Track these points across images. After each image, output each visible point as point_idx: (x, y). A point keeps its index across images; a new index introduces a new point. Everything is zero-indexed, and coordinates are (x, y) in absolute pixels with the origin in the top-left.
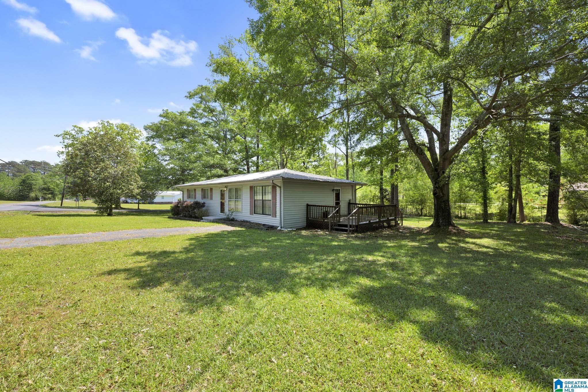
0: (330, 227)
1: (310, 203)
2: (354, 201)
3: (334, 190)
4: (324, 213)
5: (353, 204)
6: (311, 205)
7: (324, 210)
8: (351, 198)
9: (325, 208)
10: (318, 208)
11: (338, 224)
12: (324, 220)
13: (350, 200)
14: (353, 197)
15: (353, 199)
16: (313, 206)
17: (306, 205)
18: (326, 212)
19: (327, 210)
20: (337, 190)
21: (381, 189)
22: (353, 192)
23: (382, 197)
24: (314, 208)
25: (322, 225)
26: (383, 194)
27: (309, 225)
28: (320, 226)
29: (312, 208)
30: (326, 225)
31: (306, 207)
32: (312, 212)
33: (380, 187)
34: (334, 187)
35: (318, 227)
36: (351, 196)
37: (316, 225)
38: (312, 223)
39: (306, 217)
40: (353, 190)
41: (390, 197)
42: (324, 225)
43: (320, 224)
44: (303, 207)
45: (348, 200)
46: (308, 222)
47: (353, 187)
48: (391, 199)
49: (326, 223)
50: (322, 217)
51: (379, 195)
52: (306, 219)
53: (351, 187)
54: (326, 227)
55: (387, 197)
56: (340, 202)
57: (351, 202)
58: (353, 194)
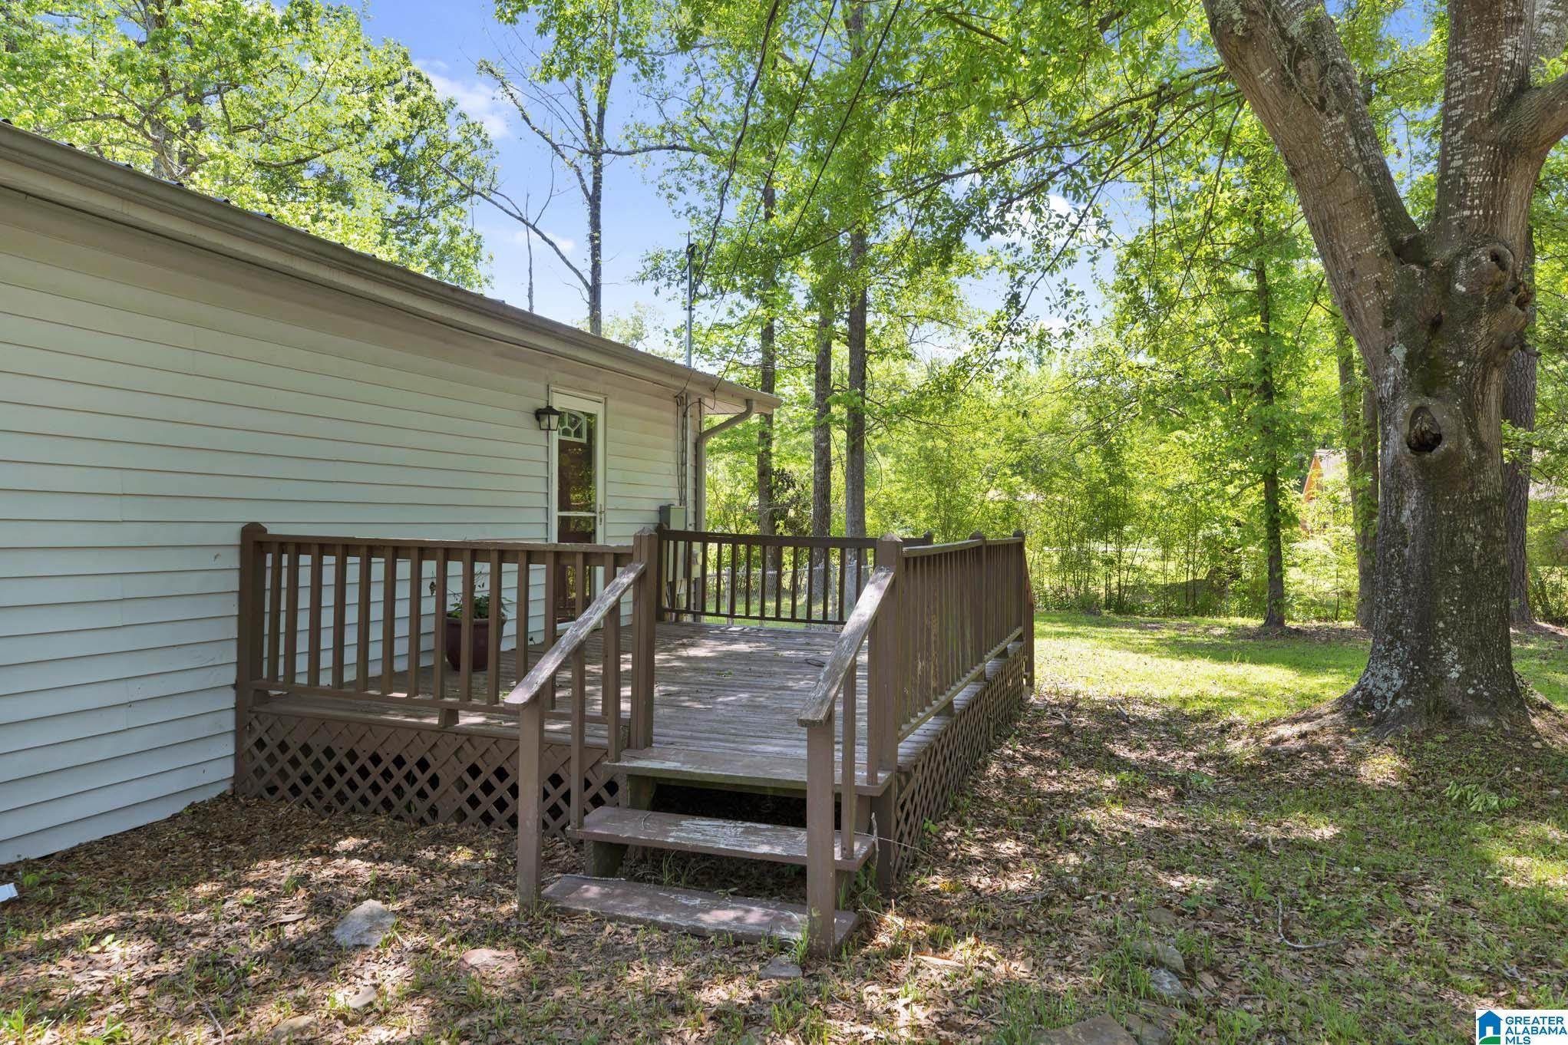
0: (529, 808)
1: (281, 523)
2: (691, 520)
3: (549, 411)
4: (450, 625)
5: (689, 537)
6: (300, 545)
7: (455, 586)
8: (671, 495)
9: (470, 578)
10: (404, 568)
11: (639, 779)
12: (451, 715)
13: (664, 511)
14: (682, 487)
15: (683, 500)
16: (322, 547)
17: (233, 536)
18: (479, 609)
19: (483, 589)
20: (575, 419)
21: (765, 471)
22: (684, 451)
23: (772, 513)
24: (329, 576)
25: (423, 779)
26: (771, 496)
27: (271, 772)
28: (398, 790)
29: (305, 577)
30: (474, 771)
31: (233, 560)
32: (303, 622)
33: (761, 460)
34: (552, 388)
35: (375, 800)
36: (674, 480)
37: (352, 770)
38: (306, 750)
39: (230, 675)
40: (684, 439)
41: (811, 512)
42: (446, 780)
43: (399, 762)
44: (206, 560)
45: (655, 506)
46: (260, 744)
47: (685, 416)
48: (814, 523)
49: (471, 756)
50: (425, 662)
51: (754, 501)
52: (229, 700)
53: (669, 414)
54: (474, 802)
55: (792, 513)
56: (595, 518)
57: (676, 525)
58: (684, 464)
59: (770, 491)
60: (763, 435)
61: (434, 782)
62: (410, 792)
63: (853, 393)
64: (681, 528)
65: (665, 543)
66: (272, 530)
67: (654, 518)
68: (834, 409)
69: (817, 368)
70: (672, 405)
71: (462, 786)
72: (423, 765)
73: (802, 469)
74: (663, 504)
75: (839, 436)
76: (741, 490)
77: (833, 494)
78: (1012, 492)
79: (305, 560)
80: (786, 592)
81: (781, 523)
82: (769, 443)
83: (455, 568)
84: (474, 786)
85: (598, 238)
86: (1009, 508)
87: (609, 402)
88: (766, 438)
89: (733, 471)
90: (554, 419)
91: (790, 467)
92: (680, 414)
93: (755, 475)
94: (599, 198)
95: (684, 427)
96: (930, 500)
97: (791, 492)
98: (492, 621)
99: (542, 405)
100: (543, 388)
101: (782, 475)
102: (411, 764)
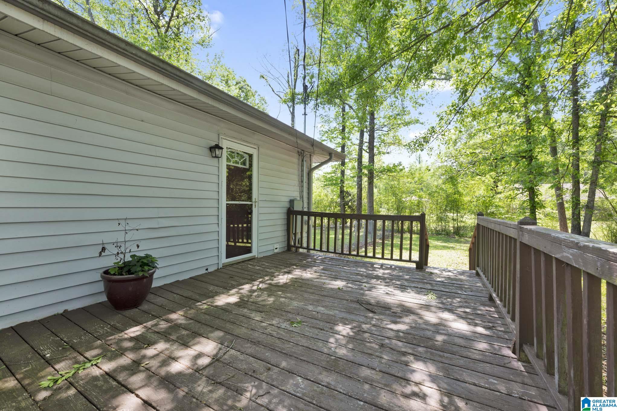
2: (306, 205)
3: (220, 148)
5: (302, 213)
8: (296, 194)
13: (292, 202)
14: (302, 192)
15: (302, 197)
20: (241, 156)
21: (342, 191)
22: (302, 176)
23: (344, 204)
26: (344, 199)
33: (341, 188)
34: (221, 136)
36: (297, 188)
40: (302, 171)
41: (356, 203)
45: (287, 199)
47: (303, 161)
48: (357, 207)
51: (339, 200)
53: (295, 159)
55: (350, 204)
56: (252, 205)
57: (298, 207)
58: (302, 182)
59: (344, 197)
60: (341, 180)
63: (370, 165)
64: (300, 209)
65: (291, 216)
67: (287, 205)
68: (363, 170)
69: (358, 159)
70: (296, 155)
73: (354, 191)
74: (292, 198)
75: (365, 180)
76: (335, 197)
77: (363, 198)
78: (420, 197)
80: (347, 227)
81: (347, 206)
82: (343, 183)
85: (294, 124)
86: (419, 202)
87: (261, 149)
88: (342, 181)
89: (333, 191)
90: (223, 154)
91: (349, 190)
92: (300, 160)
93: (339, 193)
94: (294, 113)
95: (302, 166)
96: (393, 200)
97: (350, 197)
99: (213, 144)
100: (216, 136)
101: (347, 192)
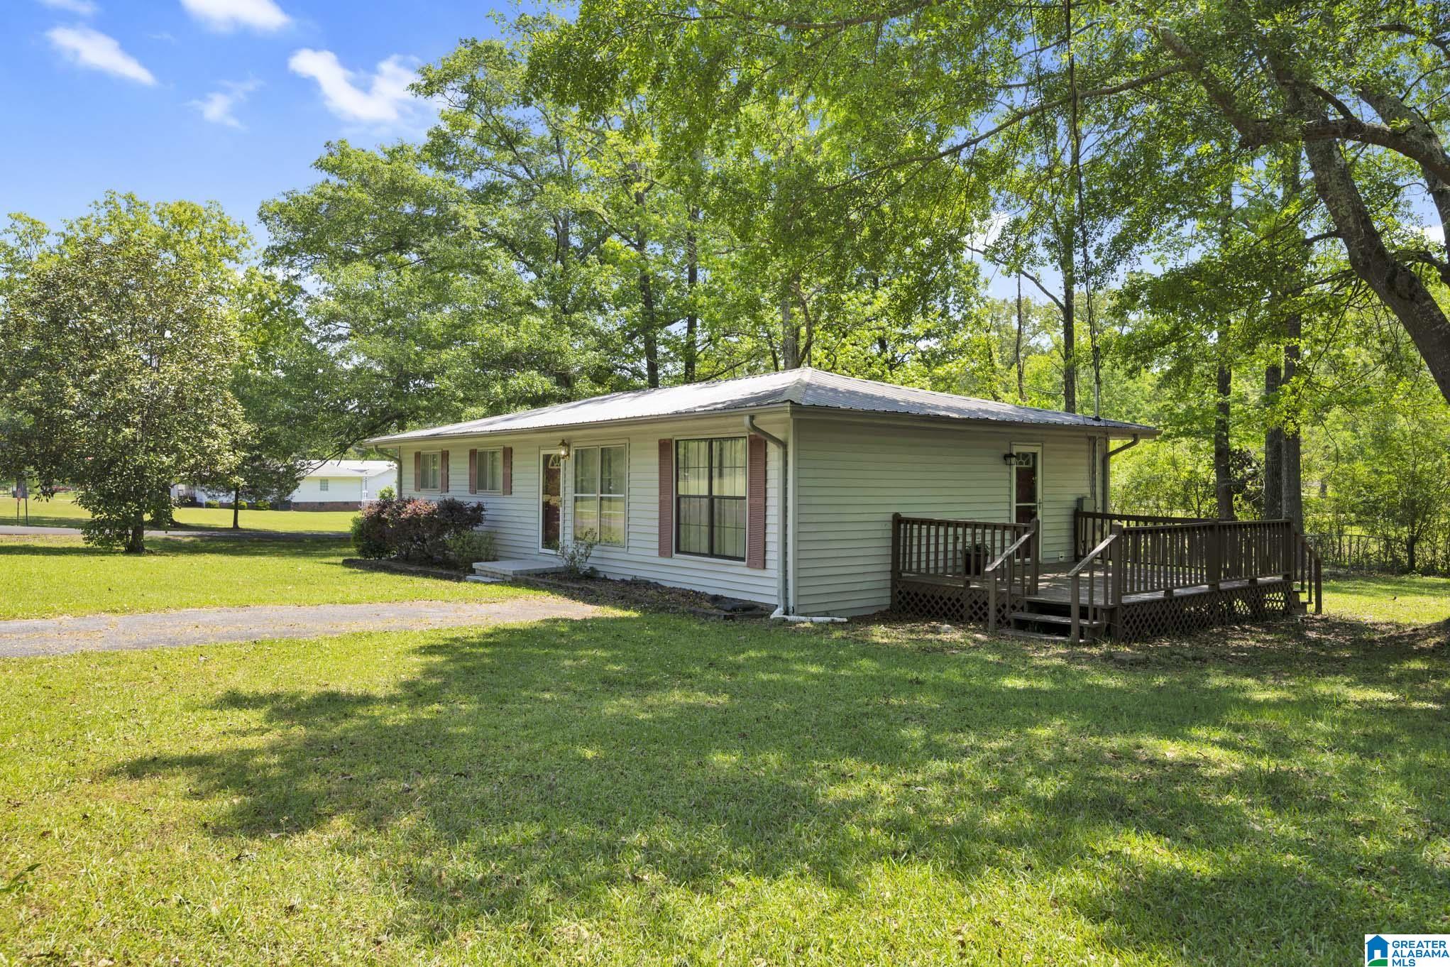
0: (992, 613)
1: (906, 512)
2: (1099, 504)
3: (1011, 455)
4: (967, 556)
5: (1094, 515)
6: (914, 521)
7: (969, 539)
8: (1086, 491)
9: (974, 535)
10: (951, 530)
11: (1030, 603)
12: (968, 583)
13: (1080, 501)
14: (1093, 486)
15: (1094, 494)
16: (921, 522)
17: (890, 518)
18: (977, 548)
19: (978, 541)
20: (1025, 455)
21: (1221, 452)
22: (1094, 465)
23: (1228, 488)
24: (924, 532)
25: (958, 605)
26: (1228, 473)
27: (904, 603)
28: (949, 610)
29: (915, 533)
30: (976, 602)
31: (890, 526)
32: (915, 550)
33: (1216, 443)
34: (1012, 446)
35: (941, 613)
36: (1088, 483)
37: (933, 602)
38: (916, 595)
39: (889, 568)
40: (1095, 459)
41: (1264, 487)
42: (966, 606)
43: (949, 599)
44: (878, 526)
45: (1074, 498)
46: (900, 592)
47: (1093, 449)
48: (1265, 497)
49: (975, 597)
50: (958, 570)
51: (1214, 476)
52: (889, 577)
53: (1084, 446)
54: (976, 613)
55: (1249, 488)
56: (1036, 506)
57: (1088, 508)
58: (1094, 473)
59: (1227, 469)
60: (1218, 421)
61: (962, 606)
62: (953, 610)
64: (1092, 510)
65: (1080, 519)
66: (903, 515)
67: (1074, 505)
70: (1086, 440)
71: (971, 607)
72: (958, 600)
74: (1081, 496)
76: (1201, 467)
79: (916, 526)
81: (1239, 496)
82: (1224, 427)
83: (969, 531)
84: (976, 608)
87: (1045, 445)
88: (1221, 424)
89: (1194, 451)
90: (1013, 460)
91: (1249, 446)
92: (1092, 445)
93: (1214, 454)
95: (1094, 451)
97: (1248, 469)
98: (982, 553)
99: (1007, 452)
100: (1008, 444)
101: (1239, 454)
102: (953, 600)
